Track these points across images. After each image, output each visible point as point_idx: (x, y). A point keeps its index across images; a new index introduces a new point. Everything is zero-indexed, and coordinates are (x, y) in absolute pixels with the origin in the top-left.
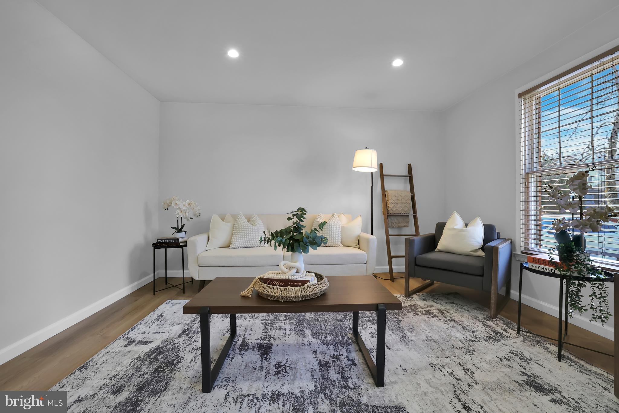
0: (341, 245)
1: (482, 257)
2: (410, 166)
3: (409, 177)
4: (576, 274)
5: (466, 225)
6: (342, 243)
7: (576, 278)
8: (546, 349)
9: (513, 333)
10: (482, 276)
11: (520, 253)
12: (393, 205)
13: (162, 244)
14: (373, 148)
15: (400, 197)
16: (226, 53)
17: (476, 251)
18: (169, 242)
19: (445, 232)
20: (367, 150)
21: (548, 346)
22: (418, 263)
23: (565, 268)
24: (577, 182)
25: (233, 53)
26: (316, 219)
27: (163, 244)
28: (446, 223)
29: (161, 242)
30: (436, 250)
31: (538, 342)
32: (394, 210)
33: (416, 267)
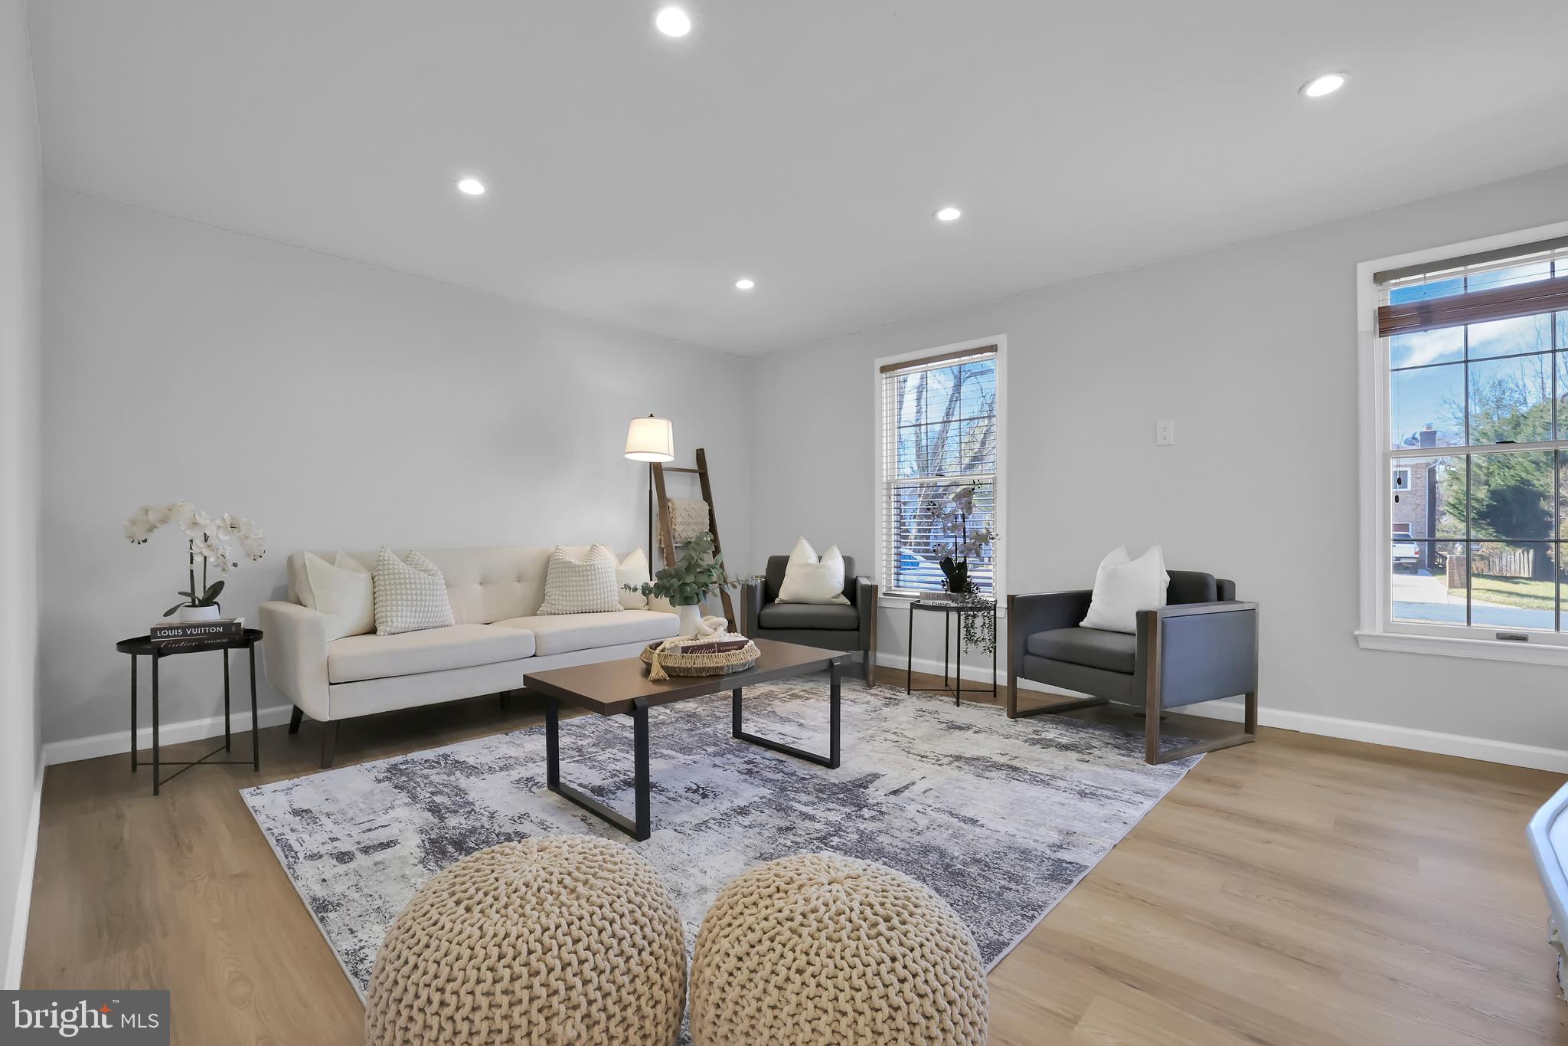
0: (621, 608)
1: (844, 604)
2: (700, 455)
3: (700, 474)
4: (970, 605)
5: (820, 558)
6: (620, 603)
7: (971, 609)
8: (941, 700)
9: (904, 695)
10: (858, 629)
11: (882, 596)
12: (683, 527)
13: (175, 642)
14: (661, 417)
15: (693, 512)
16: (455, 182)
17: (837, 597)
18: (201, 634)
19: (790, 570)
20: (652, 420)
21: (940, 698)
22: (764, 624)
23: (960, 599)
24: (964, 500)
25: (471, 187)
26: (555, 557)
27: (180, 641)
28: (789, 557)
29: (168, 636)
30: (776, 602)
31: (931, 697)
32: (683, 536)
33: (760, 631)
